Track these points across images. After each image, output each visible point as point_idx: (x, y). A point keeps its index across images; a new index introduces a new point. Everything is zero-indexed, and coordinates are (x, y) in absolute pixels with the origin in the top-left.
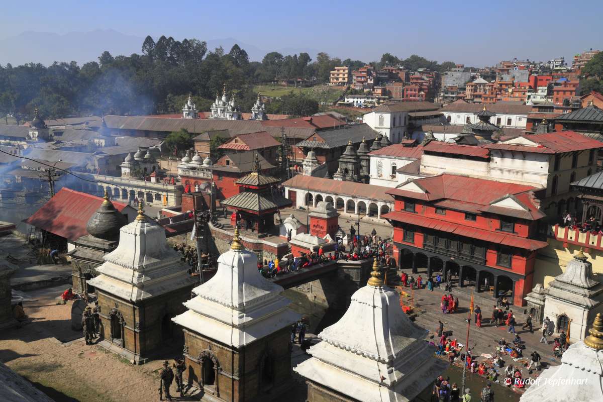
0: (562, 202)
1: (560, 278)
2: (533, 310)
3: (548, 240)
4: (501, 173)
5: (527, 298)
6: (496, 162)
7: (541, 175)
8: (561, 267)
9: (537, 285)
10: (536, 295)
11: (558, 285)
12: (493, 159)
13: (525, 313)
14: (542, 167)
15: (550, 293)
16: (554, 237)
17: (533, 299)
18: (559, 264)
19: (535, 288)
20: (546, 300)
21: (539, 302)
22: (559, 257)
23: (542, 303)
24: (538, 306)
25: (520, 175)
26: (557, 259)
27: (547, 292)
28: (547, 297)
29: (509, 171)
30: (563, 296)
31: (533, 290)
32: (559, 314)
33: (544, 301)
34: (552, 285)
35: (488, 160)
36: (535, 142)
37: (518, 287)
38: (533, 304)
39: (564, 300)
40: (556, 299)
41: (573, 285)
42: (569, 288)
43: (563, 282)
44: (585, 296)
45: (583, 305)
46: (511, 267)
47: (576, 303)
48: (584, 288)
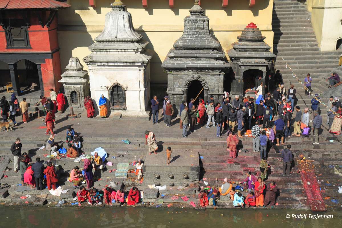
1: (101, 37)
5: (62, 81)
9: (70, 61)
10: (73, 73)
15: (94, 59)
17: (70, 79)
19: (69, 64)
22: (86, 24)
24: (79, 86)
26: (83, 26)
27: (89, 60)
28: (91, 67)
30: (111, 59)
31: (68, 67)
32: (110, 85)
34: (93, 49)
37: (45, 71)
38: (72, 86)
39: (114, 62)
40: (104, 65)
41: (120, 41)
42: (116, 45)
43: (106, 42)
44: (136, 51)
45: (139, 62)
46: (30, 45)
47: (130, 63)
48: (133, 42)
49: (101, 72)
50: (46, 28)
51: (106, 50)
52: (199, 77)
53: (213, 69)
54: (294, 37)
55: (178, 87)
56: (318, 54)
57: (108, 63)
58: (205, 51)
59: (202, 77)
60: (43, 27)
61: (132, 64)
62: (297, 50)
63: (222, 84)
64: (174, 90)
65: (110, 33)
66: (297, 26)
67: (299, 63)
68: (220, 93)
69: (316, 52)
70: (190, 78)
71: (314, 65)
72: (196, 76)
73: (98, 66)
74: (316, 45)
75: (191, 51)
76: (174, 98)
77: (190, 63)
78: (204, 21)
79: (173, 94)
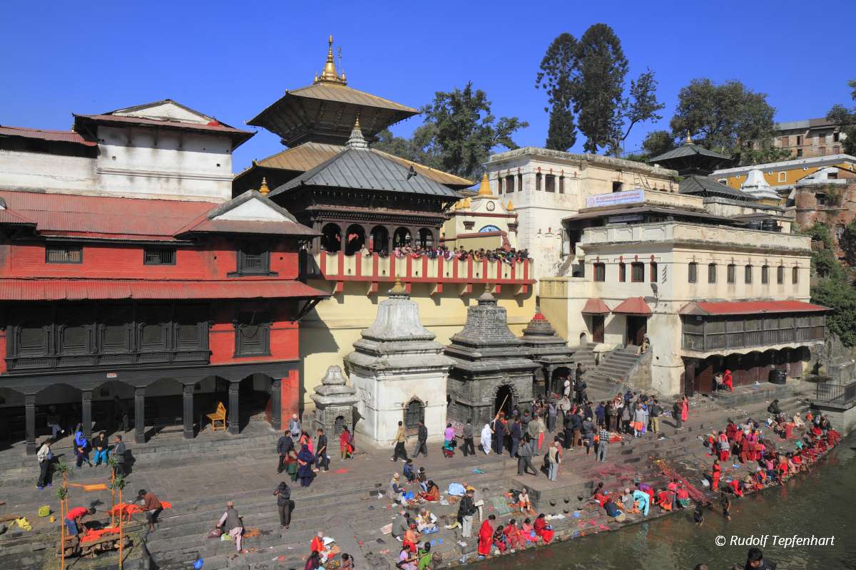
2: (337, 420)
4: (128, 183)
6: (114, 158)
7: (218, 179)
11: (394, 346)
12: (105, 151)
14: (218, 165)
16: (319, 275)
18: (329, 327)
24: (347, 408)
25: (173, 183)
29: (149, 176)
30: (412, 364)
32: (406, 400)
35: (92, 153)
36: (202, 116)
37: (287, 390)
38: (339, 408)
39: (417, 368)
40: (402, 374)
41: (417, 339)
42: (414, 345)
43: (398, 340)
44: (439, 351)
45: (446, 366)
46: (269, 351)
47: (436, 367)
48: (431, 339)
49: (395, 383)
50: (296, 324)
51: (403, 352)
52: (509, 381)
53: (524, 370)
55: (486, 397)
57: (408, 369)
58: (511, 349)
59: (512, 382)
60: (292, 323)
61: (437, 368)
63: (530, 388)
64: (480, 401)
65: (399, 328)
68: (529, 399)
70: (499, 383)
72: (506, 380)
73: (394, 374)
76: (480, 411)
77: (499, 364)
79: (479, 407)
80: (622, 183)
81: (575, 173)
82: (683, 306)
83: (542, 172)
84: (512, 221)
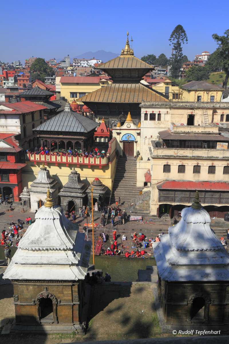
0: (30, 141)
1: (35, 181)
2: (25, 202)
3: (26, 162)
5: (21, 196)
7: (16, 126)
8: (36, 176)
9: (24, 188)
10: (25, 193)
11: (35, 185)
13: (21, 204)
14: (16, 122)
15: (32, 190)
16: (29, 160)
17: (24, 196)
18: (34, 174)
20: (31, 195)
21: (27, 197)
22: (33, 171)
23: (29, 197)
24: (27, 199)
25: (5, 127)
26: (33, 172)
27: (30, 190)
28: (31, 193)
30: (38, 191)
31: (23, 191)
32: (38, 200)
33: (30, 195)
34: (32, 186)
36: (10, 108)
37: (15, 191)
38: (25, 199)
40: (36, 193)
41: (42, 183)
42: (41, 185)
44: (48, 188)
46: (9, 181)
48: (47, 184)
50: (16, 175)
51: (37, 187)
52: (73, 200)
53: (78, 197)
54: (128, 179)
55: (65, 203)
56: (135, 188)
57: (37, 192)
58: (75, 190)
59: (74, 200)
62: (126, 185)
63: (82, 203)
64: (63, 204)
66: (131, 173)
67: (125, 192)
68: (81, 206)
69: (135, 187)
70: (69, 200)
71: (131, 193)
72: (71, 199)
73: (33, 193)
74: (136, 184)
75: (70, 189)
77: (69, 194)
78: (76, 177)
80: (194, 115)
81: (167, 112)
82: (159, 182)
83: (147, 113)
84: (138, 131)
